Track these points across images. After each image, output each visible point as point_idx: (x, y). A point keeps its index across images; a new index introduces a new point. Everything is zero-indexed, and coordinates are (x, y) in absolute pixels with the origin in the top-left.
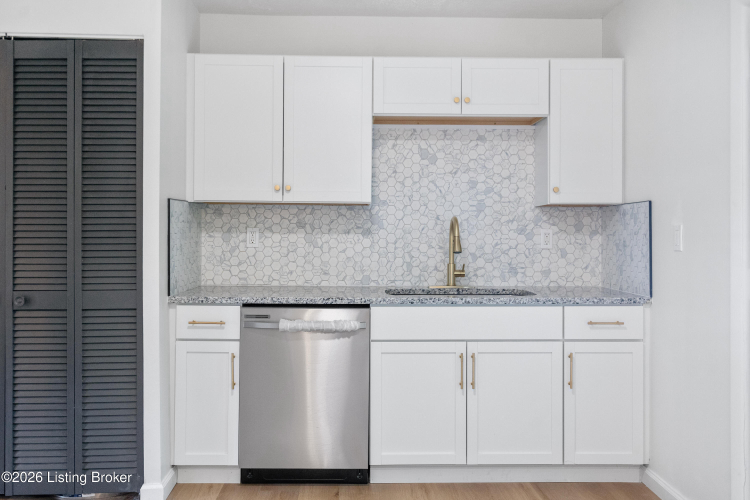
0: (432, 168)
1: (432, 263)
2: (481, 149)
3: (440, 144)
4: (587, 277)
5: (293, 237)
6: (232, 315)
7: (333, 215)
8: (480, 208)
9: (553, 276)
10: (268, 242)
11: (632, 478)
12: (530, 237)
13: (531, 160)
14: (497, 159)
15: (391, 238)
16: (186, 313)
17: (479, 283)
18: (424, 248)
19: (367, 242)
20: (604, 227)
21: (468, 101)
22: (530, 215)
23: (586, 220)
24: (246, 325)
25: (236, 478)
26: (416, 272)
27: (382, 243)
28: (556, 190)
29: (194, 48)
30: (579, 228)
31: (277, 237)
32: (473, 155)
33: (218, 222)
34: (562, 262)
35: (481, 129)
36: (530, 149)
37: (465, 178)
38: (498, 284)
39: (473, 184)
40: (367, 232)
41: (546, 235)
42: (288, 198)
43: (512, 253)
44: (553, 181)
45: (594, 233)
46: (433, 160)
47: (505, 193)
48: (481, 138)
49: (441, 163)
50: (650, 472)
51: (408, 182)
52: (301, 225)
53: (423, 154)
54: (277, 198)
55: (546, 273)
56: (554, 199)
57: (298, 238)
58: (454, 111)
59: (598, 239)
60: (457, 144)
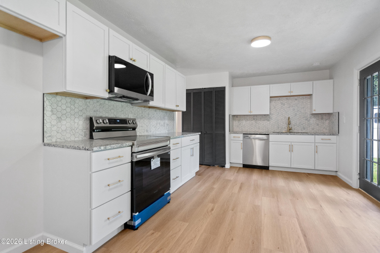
0: (284, 107)
1: (284, 127)
2: (296, 102)
3: (286, 101)
4: (324, 130)
5: (252, 122)
6: (241, 136)
7: (261, 117)
8: (296, 115)
9: (315, 130)
10: (247, 123)
11: (333, 174)
12: (309, 121)
13: (309, 103)
14: (300, 104)
15: (274, 122)
16: (233, 135)
17: (296, 131)
18: (282, 124)
19: (268, 122)
20: (329, 118)
21: (292, 92)
22: (309, 116)
23: (324, 117)
24: (244, 137)
25: (242, 166)
26: (280, 129)
27: (272, 123)
28: (315, 110)
29: (232, 86)
30: (322, 119)
31: (249, 122)
32: (294, 103)
33: (237, 119)
34: (317, 127)
35: (296, 97)
36: (309, 101)
37: (292, 108)
38: (300, 131)
39: (294, 110)
40: (268, 120)
41: (313, 120)
42: (252, 114)
43: (304, 125)
44: (314, 108)
45: (326, 120)
46: (284, 105)
47: (302, 111)
48: (296, 99)
49: (286, 105)
50: (338, 173)
51: (278, 110)
52: (254, 119)
53: (282, 104)
54: (249, 114)
55: (313, 129)
56: (314, 112)
57: (253, 122)
58: (289, 94)
59: (328, 121)
60: (290, 101)
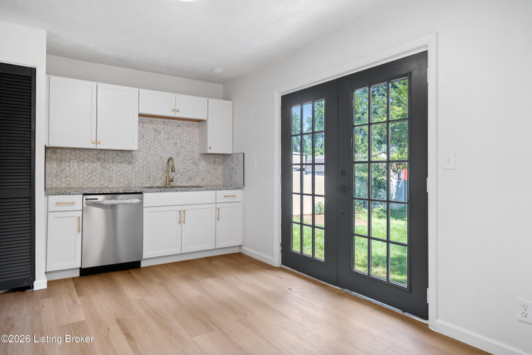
0: (159, 136)
1: (159, 176)
2: (179, 130)
3: (162, 127)
4: (217, 181)
5: (94, 165)
6: (78, 199)
7: (115, 155)
8: (178, 154)
9: (206, 181)
10: (82, 167)
11: (236, 251)
12: (197, 166)
13: (198, 136)
14: (185, 135)
15: (141, 166)
17: (178, 184)
18: (155, 170)
19: (130, 167)
20: (224, 162)
21: (178, 111)
22: (197, 157)
23: (217, 159)
24: (85, 202)
26: (152, 180)
27: (137, 168)
28: (210, 148)
30: (215, 162)
31: (86, 164)
32: (176, 132)
33: (54, 157)
34: (209, 175)
35: (179, 122)
36: (197, 131)
37: (172, 141)
38: (184, 184)
39: (175, 144)
40: (130, 163)
41: (203, 165)
42: (99, 147)
43: (191, 172)
44: (209, 145)
45: (219, 164)
46: (160, 133)
47: (188, 148)
48: (179, 126)
49: (162, 135)
51: (149, 142)
52: (99, 159)
53: (155, 130)
54: (93, 146)
55: (203, 180)
56: (209, 151)
57: (97, 165)
58: (173, 114)
59: (221, 166)
60: (169, 127)
